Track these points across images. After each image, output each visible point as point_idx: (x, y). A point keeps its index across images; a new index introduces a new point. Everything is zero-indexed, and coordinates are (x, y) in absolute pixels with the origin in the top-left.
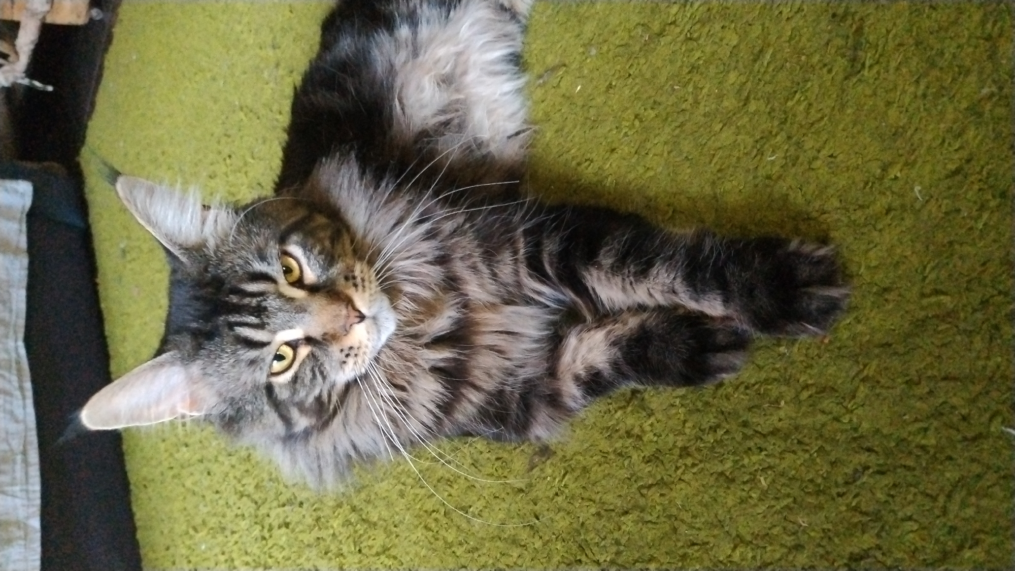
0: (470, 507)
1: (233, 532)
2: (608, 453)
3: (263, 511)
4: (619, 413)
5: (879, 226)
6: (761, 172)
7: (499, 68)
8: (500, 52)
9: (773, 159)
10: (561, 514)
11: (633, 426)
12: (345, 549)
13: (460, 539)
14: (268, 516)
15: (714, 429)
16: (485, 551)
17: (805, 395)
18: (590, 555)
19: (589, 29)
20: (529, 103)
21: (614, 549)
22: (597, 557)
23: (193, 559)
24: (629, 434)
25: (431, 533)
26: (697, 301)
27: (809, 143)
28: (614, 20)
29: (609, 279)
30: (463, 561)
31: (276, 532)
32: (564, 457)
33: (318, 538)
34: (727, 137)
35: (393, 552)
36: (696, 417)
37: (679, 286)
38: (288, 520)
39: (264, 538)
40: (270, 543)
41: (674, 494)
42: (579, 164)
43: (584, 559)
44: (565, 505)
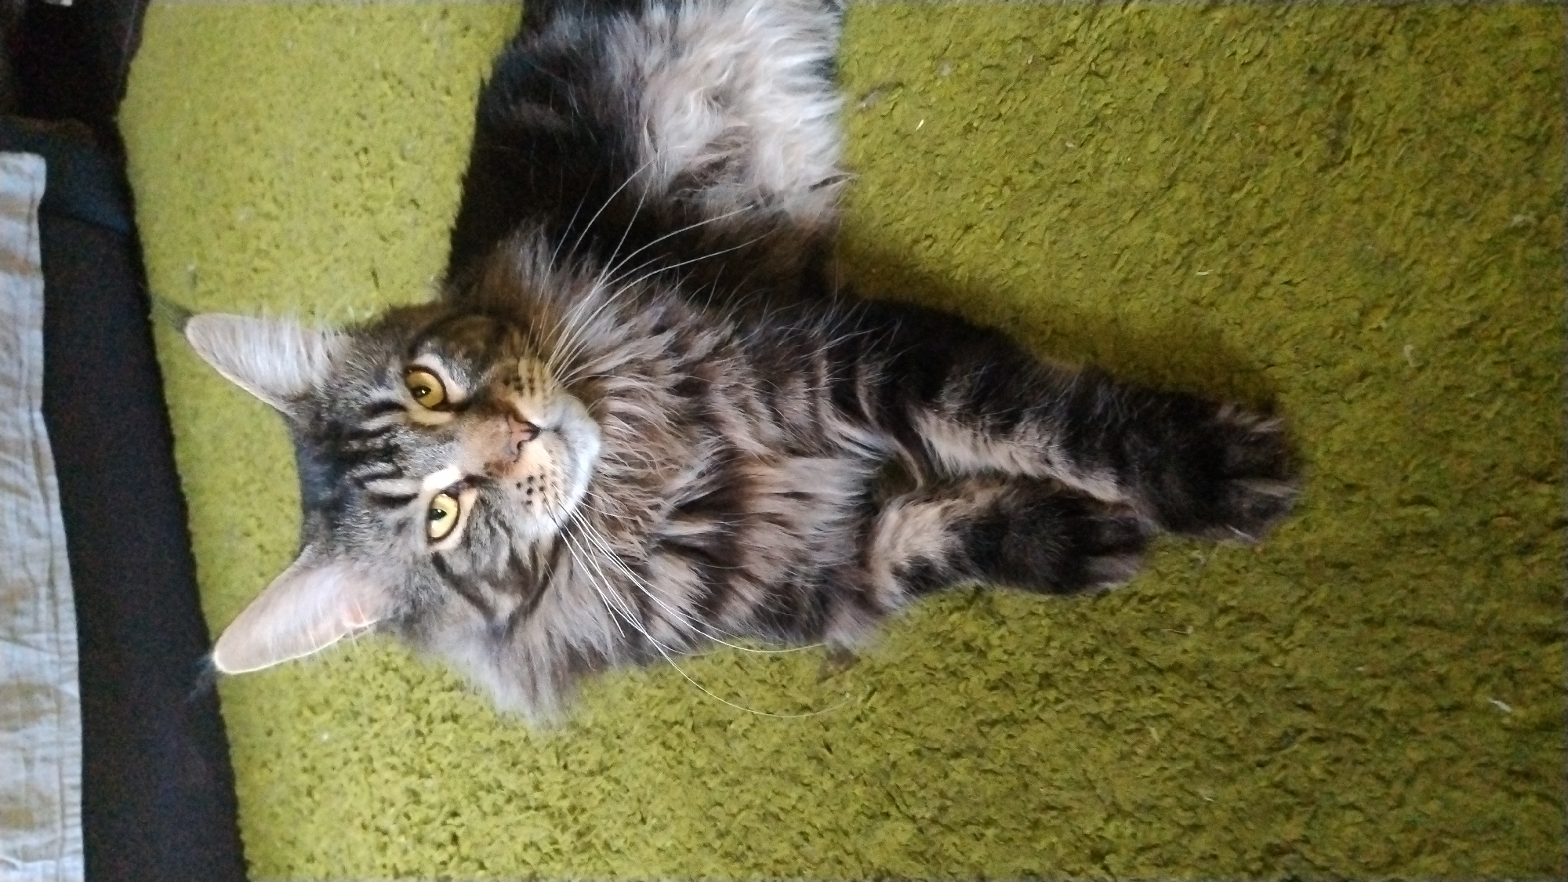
0: (730, 722)
1: (372, 720)
2: (935, 669)
3: (419, 694)
4: (955, 616)
5: (1349, 395)
6: (1187, 292)
7: (802, 80)
8: (804, 56)
9: (1205, 275)
10: (864, 747)
11: (974, 638)
12: (543, 762)
13: (715, 765)
14: (427, 701)
15: (1091, 653)
16: (750, 785)
17: (1221, 622)
18: (903, 808)
19: (942, 32)
20: (845, 136)
21: (938, 802)
22: (914, 811)
23: (310, 753)
24: (968, 647)
25: (671, 753)
26: (1079, 477)
27: (1260, 258)
28: (981, 26)
29: (953, 432)
30: (717, 796)
31: (439, 728)
32: (872, 667)
33: (502, 742)
34: (1138, 232)
35: (615, 773)
36: (1065, 635)
37: (1056, 455)
38: (457, 711)
39: (419, 733)
40: (430, 741)
41: (1027, 736)
42: (916, 242)
43: (893, 811)
44: (869, 735)
